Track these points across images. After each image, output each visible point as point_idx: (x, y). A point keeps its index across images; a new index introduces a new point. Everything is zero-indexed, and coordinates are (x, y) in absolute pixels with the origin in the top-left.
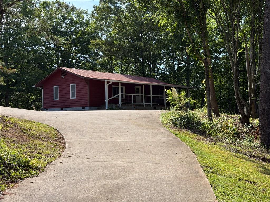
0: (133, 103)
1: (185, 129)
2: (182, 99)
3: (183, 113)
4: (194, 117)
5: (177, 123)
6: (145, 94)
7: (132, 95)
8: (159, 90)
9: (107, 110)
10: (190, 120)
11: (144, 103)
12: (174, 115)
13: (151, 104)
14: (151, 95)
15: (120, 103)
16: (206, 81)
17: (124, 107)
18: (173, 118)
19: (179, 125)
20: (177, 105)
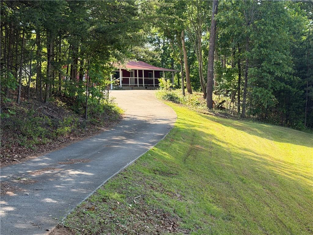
0: (130, 84)
1: (169, 101)
2: (168, 84)
3: (169, 92)
4: (174, 94)
5: (165, 98)
6: (139, 77)
7: (129, 78)
8: (149, 73)
9: (112, 90)
10: (172, 96)
11: (138, 84)
12: (163, 93)
13: (144, 85)
14: (143, 78)
15: (121, 84)
16: (181, 73)
17: (124, 88)
18: (163, 95)
19: (166, 99)
20: (165, 88)
